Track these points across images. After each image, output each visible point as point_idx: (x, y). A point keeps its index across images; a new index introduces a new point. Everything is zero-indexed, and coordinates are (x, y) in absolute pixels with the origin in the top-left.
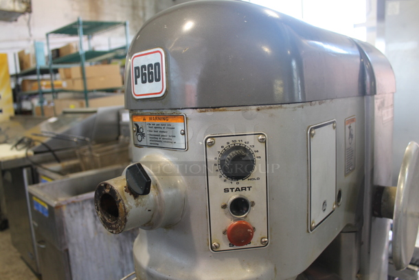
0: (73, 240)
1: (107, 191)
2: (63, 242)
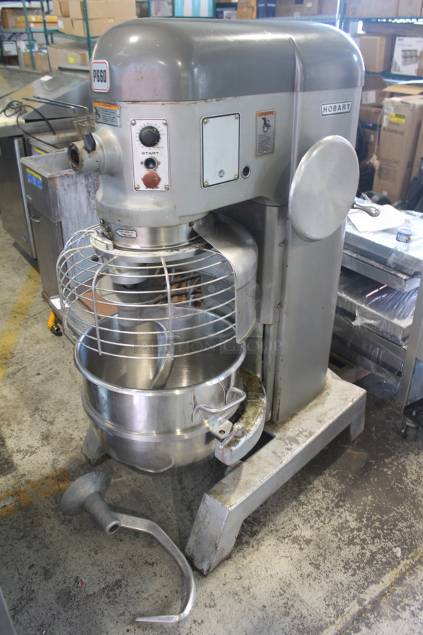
1: (74, 148)
2: (56, 214)
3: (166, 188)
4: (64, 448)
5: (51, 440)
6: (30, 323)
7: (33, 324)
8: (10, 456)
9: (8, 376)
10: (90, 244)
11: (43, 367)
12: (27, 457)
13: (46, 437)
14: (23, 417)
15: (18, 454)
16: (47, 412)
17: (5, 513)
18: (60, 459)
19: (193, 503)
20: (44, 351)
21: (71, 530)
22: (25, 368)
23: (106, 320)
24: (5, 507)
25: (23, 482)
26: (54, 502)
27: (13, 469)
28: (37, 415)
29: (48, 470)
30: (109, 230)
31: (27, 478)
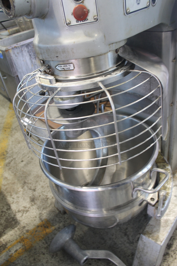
0: (20, 70)
2: (14, 71)
3: (95, 19)
4: (44, 205)
5: (36, 201)
6: (13, 132)
7: (15, 133)
8: (15, 215)
9: (7, 165)
10: (35, 82)
11: (24, 157)
12: (24, 214)
13: (33, 200)
14: (18, 189)
15: (19, 213)
16: (30, 183)
17: (17, 255)
18: (43, 212)
19: (127, 230)
20: (23, 147)
21: (58, 261)
22: (15, 159)
23: (56, 132)
24: (16, 251)
25: (25, 232)
26: (45, 243)
27: (17, 224)
28: (25, 187)
29: (37, 222)
30: (49, 67)
31: (26, 229)
